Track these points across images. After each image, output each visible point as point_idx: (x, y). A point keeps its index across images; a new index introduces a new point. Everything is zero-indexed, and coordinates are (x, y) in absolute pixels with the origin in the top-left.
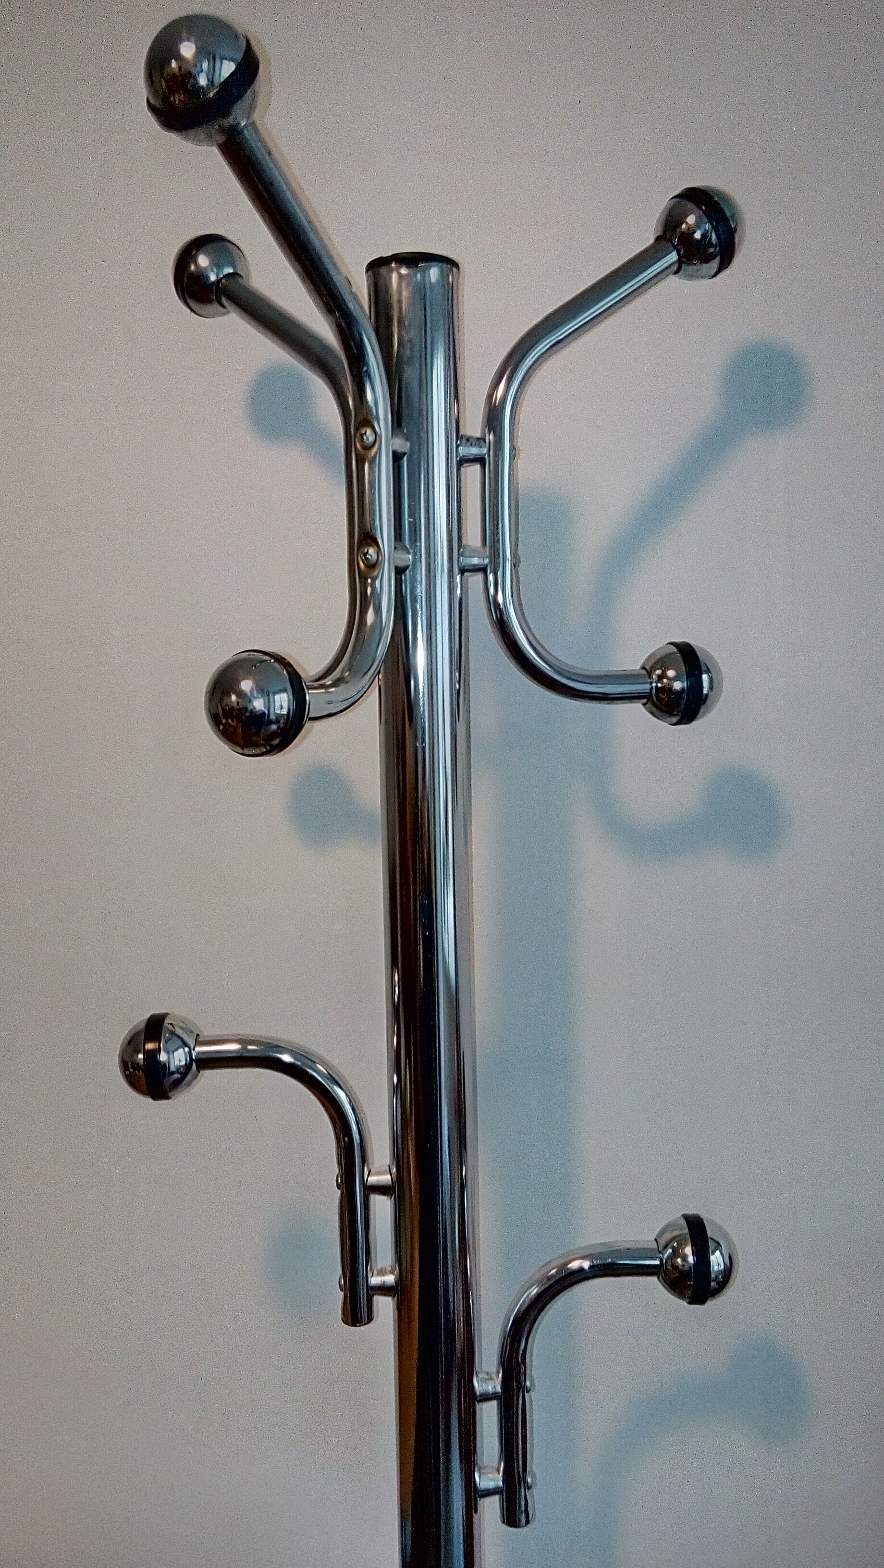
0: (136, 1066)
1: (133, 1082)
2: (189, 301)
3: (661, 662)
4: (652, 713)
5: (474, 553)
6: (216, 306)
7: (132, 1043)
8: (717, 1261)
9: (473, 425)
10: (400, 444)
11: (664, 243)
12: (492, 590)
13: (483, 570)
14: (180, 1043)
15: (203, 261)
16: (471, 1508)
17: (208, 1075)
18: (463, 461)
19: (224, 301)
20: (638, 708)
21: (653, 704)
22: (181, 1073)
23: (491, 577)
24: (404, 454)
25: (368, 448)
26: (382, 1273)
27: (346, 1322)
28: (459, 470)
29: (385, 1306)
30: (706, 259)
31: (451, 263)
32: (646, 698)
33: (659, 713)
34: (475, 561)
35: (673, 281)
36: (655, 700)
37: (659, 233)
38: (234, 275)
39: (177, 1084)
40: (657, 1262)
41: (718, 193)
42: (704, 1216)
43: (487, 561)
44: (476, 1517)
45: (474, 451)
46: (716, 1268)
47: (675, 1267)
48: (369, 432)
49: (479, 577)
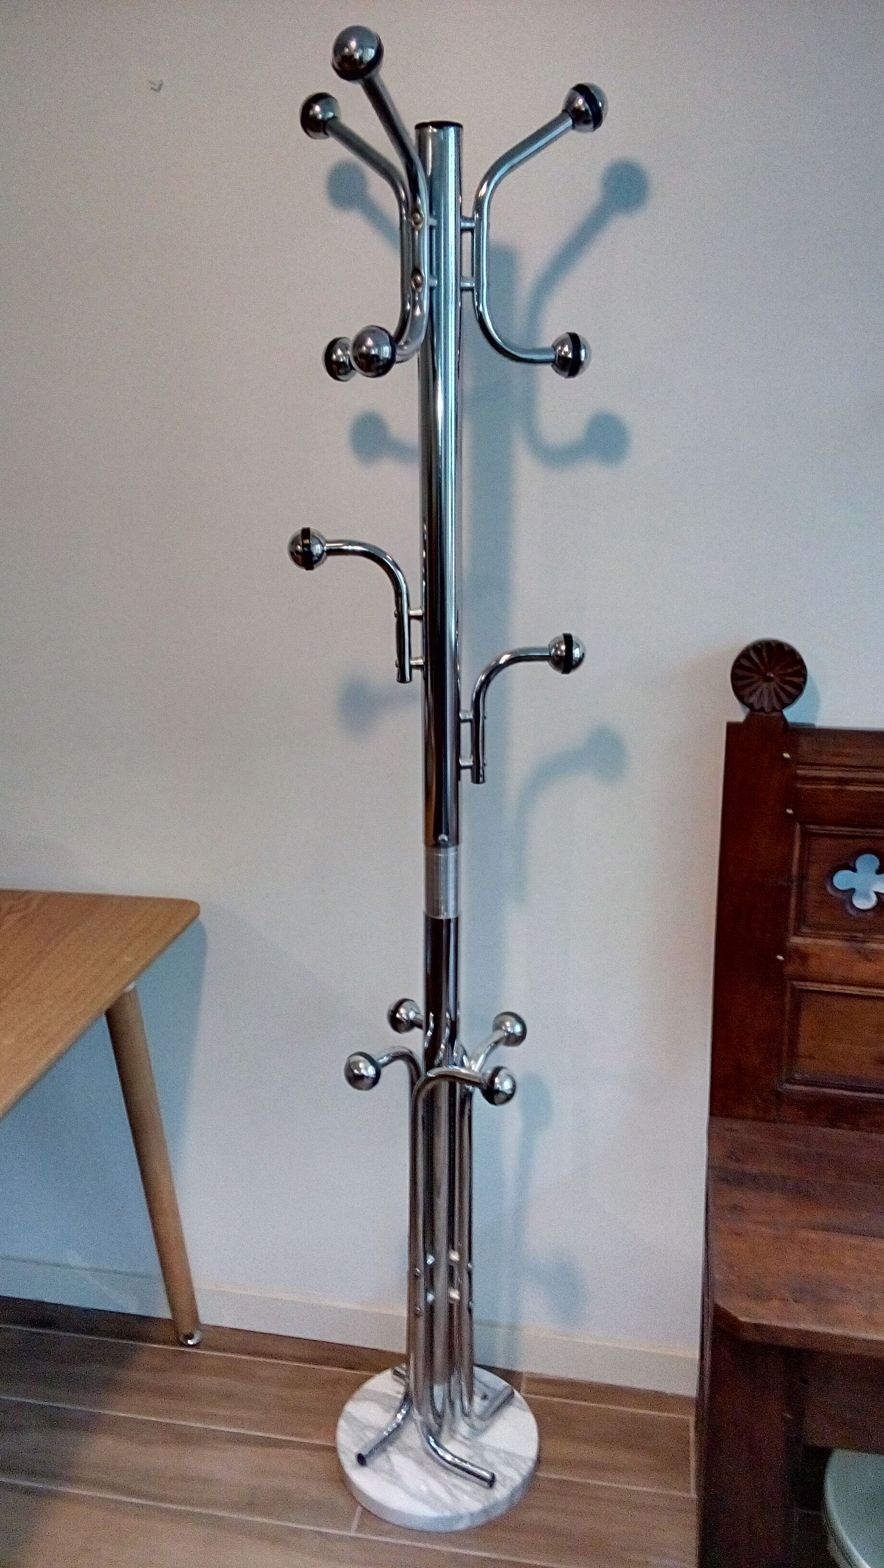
0: (297, 552)
1: (296, 561)
2: (309, 131)
3: (562, 343)
4: (556, 372)
5: (467, 281)
6: (322, 134)
7: (294, 542)
8: (577, 653)
9: (468, 212)
10: (434, 222)
11: (567, 115)
12: (476, 304)
13: (471, 289)
14: (318, 541)
15: (317, 108)
16: (458, 777)
17: (331, 559)
18: (463, 230)
19: (329, 132)
20: (549, 368)
21: (557, 366)
22: (318, 557)
23: (476, 294)
24: (435, 227)
25: (417, 224)
26: (417, 658)
27: (398, 681)
28: (461, 234)
29: (418, 674)
30: (587, 122)
31: (458, 126)
32: (553, 362)
33: (559, 371)
34: (468, 285)
35: (572, 133)
36: (557, 364)
37: (564, 108)
38: (334, 117)
39: (316, 562)
40: (548, 654)
41: (594, 87)
42: (573, 634)
43: (474, 285)
44: (459, 783)
45: (468, 225)
46: (576, 656)
47: (557, 656)
48: (418, 216)
49: (470, 293)
